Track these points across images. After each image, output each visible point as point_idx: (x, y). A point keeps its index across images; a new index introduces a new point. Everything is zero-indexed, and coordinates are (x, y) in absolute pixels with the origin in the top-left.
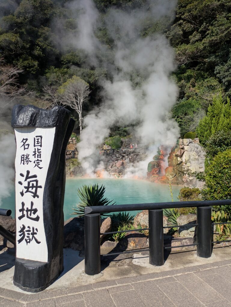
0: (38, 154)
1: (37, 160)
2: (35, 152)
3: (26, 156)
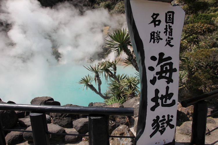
0: (169, 31)
2: (166, 29)
3: (156, 33)
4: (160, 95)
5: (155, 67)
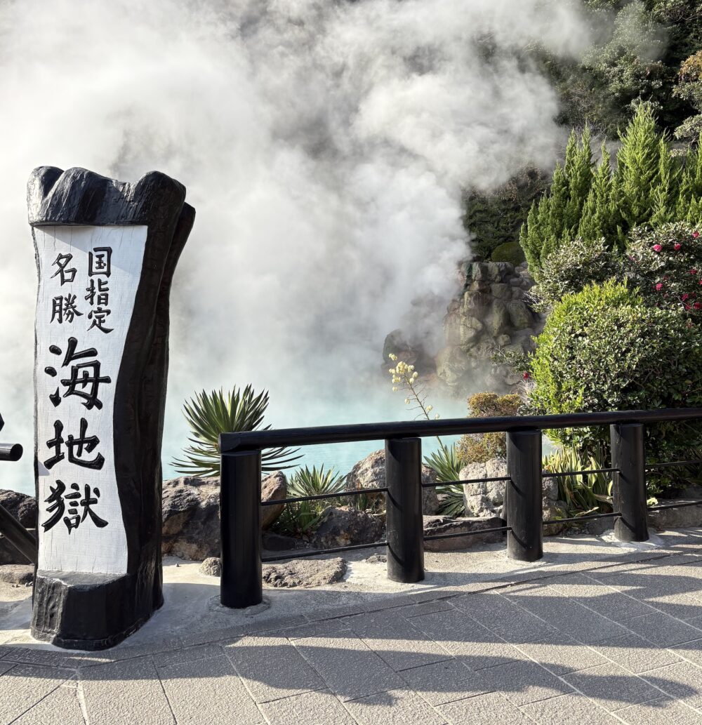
1: (96, 310)
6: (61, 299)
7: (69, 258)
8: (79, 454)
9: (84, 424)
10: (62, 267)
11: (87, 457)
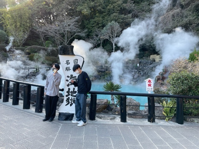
4: (70, 91)
5: (69, 80)
6: (67, 67)
7: (68, 61)
8: (73, 94)
9: (74, 89)
10: (67, 62)
11: (74, 95)
